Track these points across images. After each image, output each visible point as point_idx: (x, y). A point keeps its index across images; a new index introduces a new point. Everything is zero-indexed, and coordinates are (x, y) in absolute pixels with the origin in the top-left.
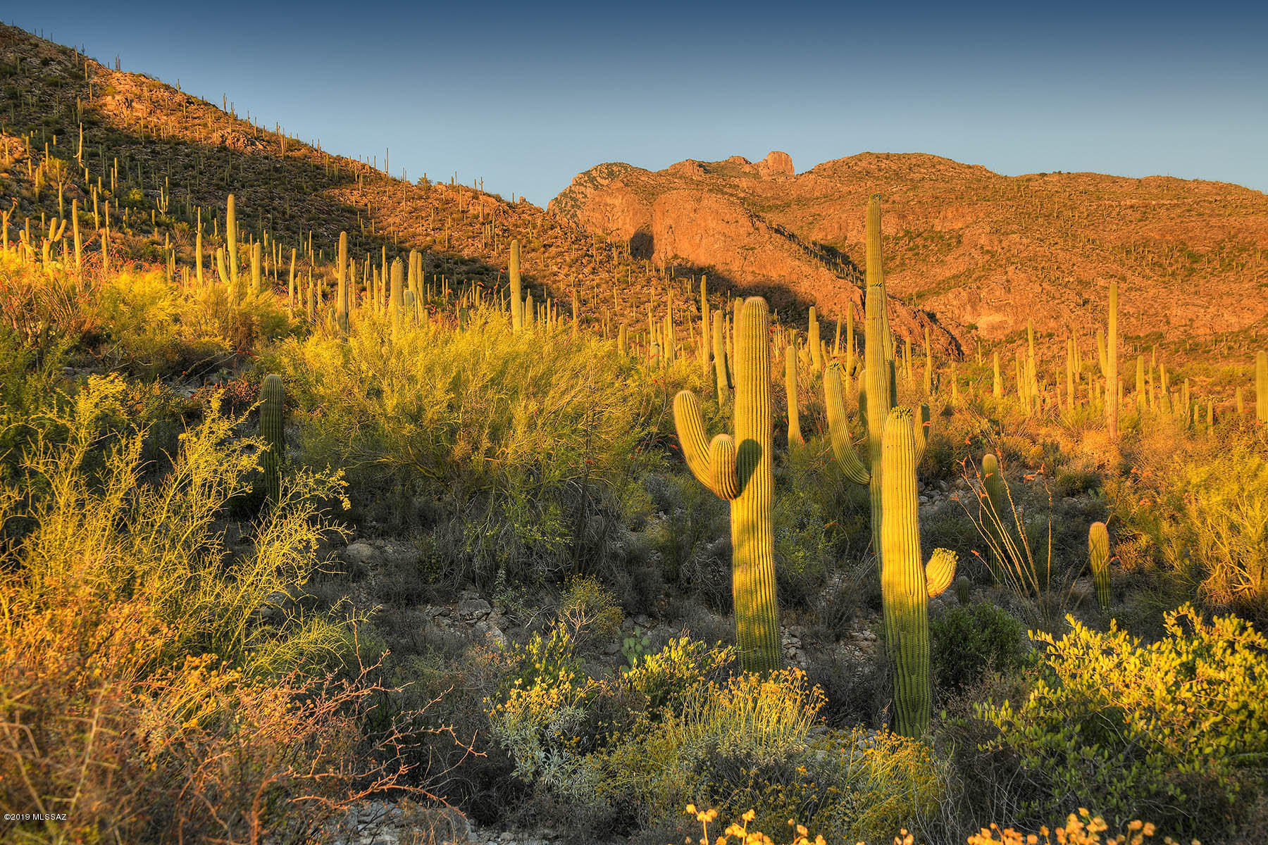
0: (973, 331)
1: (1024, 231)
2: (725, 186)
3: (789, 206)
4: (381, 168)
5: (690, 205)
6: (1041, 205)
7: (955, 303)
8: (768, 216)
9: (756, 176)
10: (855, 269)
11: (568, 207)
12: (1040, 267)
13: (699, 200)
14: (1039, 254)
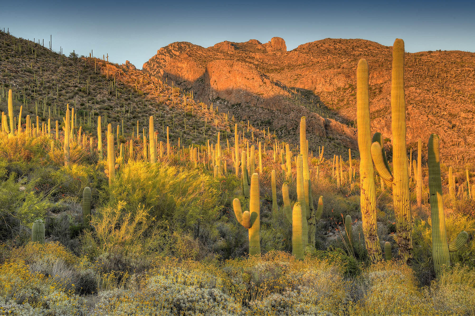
0: (388, 142)
1: (418, 85)
2: (246, 58)
3: (283, 70)
5: (227, 69)
6: (428, 70)
7: (377, 126)
8: (271, 75)
9: (265, 52)
11: (155, 68)
12: (427, 106)
13: (232, 66)
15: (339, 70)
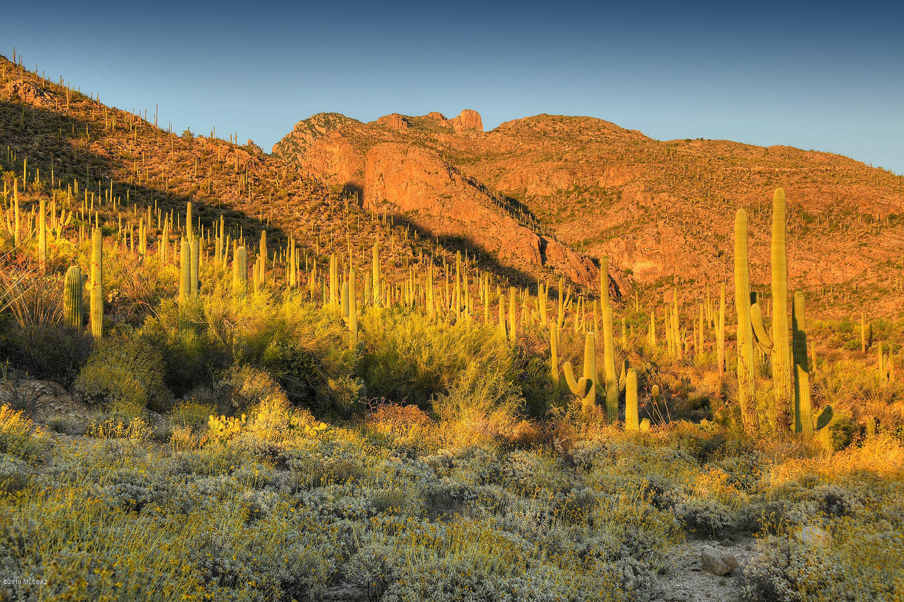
0: (629, 275)
1: (672, 190)
2: (426, 140)
3: (479, 160)
4: (151, 121)
5: (398, 157)
6: (687, 168)
7: (615, 251)
8: (462, 168)
9: (451, 131)
10: (533, 218)
11: (290, 151)
12: (684, 222)
13: (406, 152)
14: (684, 211)
15: (560, 163)
